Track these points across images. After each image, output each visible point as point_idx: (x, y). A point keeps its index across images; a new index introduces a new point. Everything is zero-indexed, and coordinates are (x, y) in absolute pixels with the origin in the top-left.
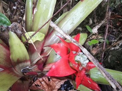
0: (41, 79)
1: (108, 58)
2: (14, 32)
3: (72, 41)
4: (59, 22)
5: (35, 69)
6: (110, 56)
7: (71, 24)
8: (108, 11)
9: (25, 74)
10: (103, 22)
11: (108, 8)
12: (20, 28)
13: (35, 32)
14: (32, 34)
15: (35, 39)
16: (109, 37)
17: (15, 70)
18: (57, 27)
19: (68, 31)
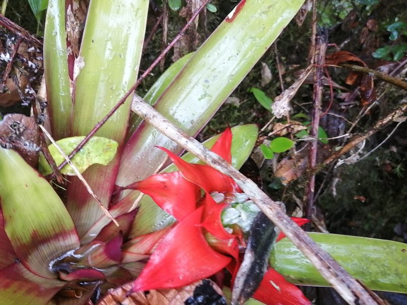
0: (118, 292)
1: (331, 186)
2: (10, 148)
3: (209, 161)
4: (162, 97)
5: (95, 255)
6: (337, 180)
7: (200, 99)
8: (316, 40)
9: (63, 276)
10: (303, 77)
11: (315, 32)
12: (32, 130)
13: (82, 138)
14: (75, 146)
15: (85, 159)
16: (328, 121)
17: (29, 269)
18: (155, 113)
19: (192, 122)
